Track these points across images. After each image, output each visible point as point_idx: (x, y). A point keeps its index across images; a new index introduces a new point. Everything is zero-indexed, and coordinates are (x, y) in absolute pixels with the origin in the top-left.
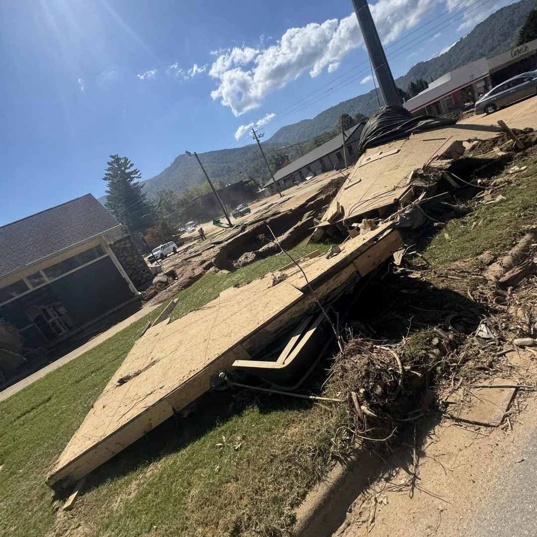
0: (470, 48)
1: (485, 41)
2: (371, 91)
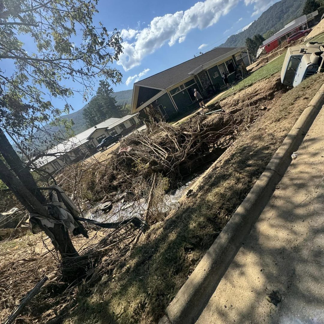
0: (260, 26)
1: (268, 22)
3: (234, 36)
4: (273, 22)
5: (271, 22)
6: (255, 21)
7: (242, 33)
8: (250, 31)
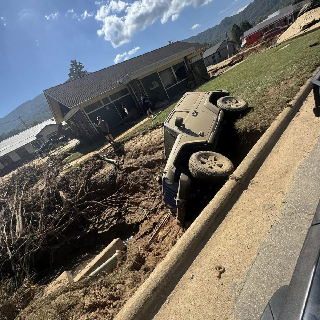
0: (255, 10)
2: (199, 34)
3: (229, 17)
4: (269, 6)
5: (267, 5)
6: (251, 3)
7: (236, 16)
8: (245, 14)
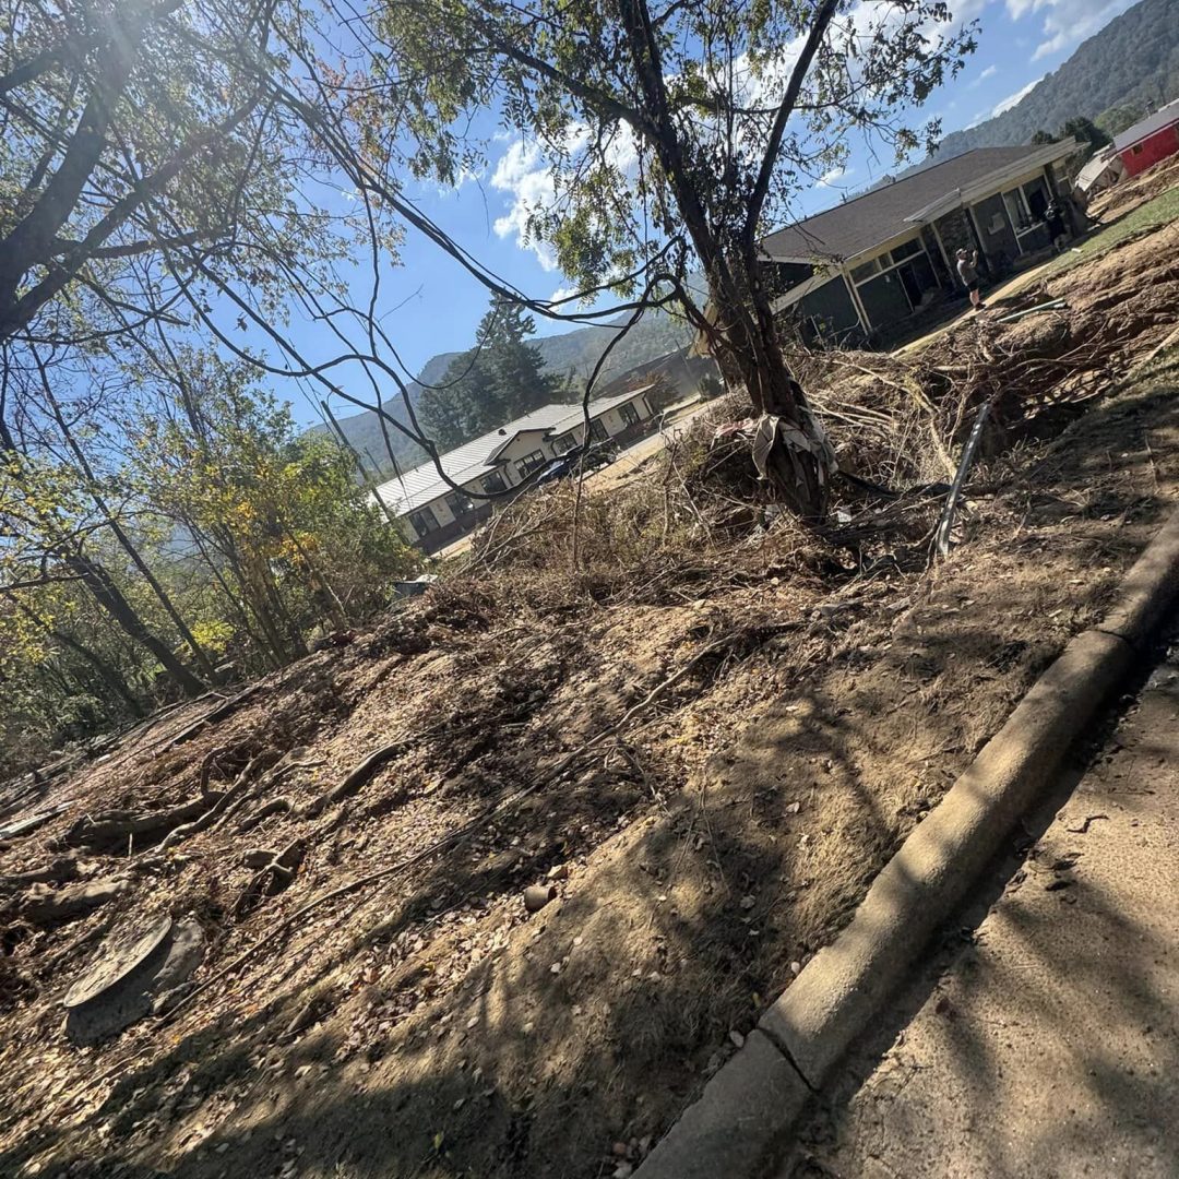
0: (1067, 95)
1: (1102, 76)
3: (961, 134)
4: (1123, 75)
5: (1114, 77)
6: (1048, 76)
7: (989, 125)
8: (1026, 114)
